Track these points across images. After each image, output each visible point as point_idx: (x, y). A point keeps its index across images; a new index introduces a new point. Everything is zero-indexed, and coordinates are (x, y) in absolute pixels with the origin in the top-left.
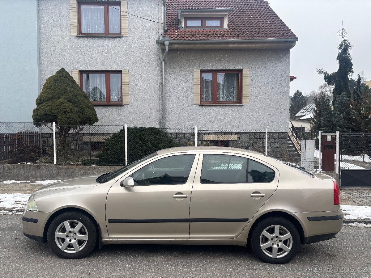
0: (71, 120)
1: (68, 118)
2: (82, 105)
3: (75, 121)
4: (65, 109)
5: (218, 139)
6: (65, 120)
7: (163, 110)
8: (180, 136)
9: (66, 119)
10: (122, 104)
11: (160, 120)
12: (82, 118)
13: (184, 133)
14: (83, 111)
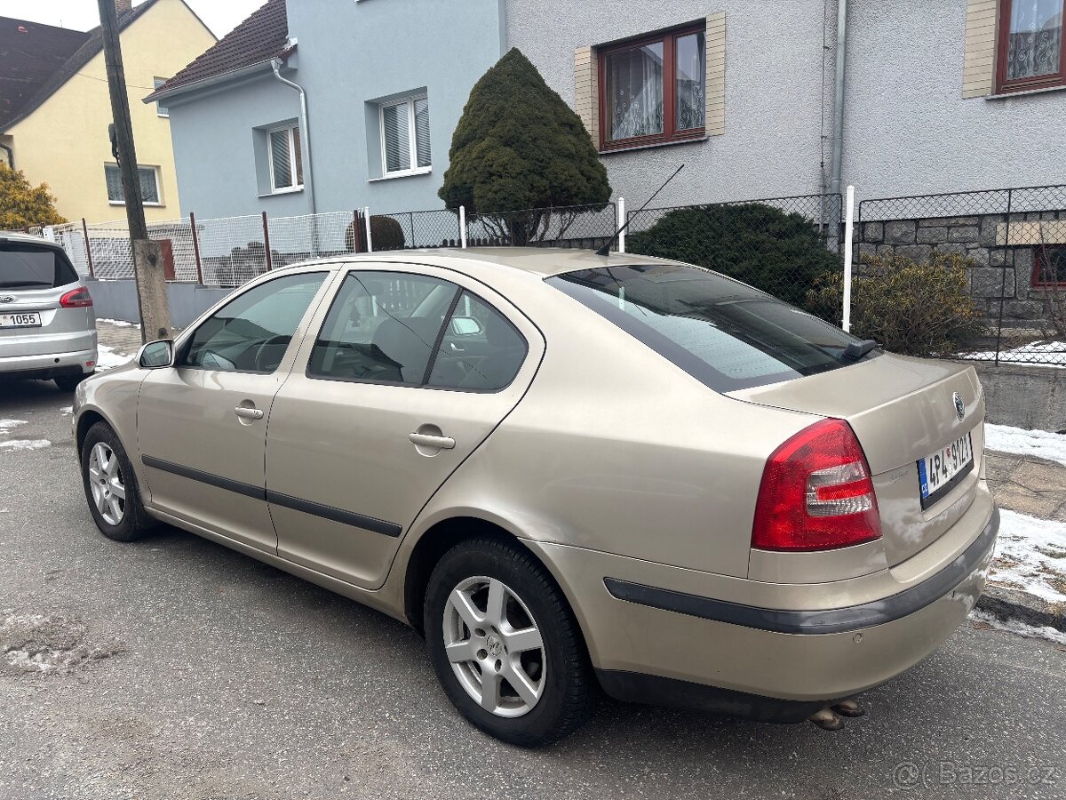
0: (504, 199)
1: (496, 193)
2: (543, 152)
3: (516, 201)
4: (491, 166)
5: (1037, 236)
6: (489, 200)
7: (837, 139)
8: (897, 232)
9: (490, 195)
10: (703, 134)
11: (823, 177)
12: (542, 192)
13: (916, 221)
14: (543, 168)
